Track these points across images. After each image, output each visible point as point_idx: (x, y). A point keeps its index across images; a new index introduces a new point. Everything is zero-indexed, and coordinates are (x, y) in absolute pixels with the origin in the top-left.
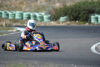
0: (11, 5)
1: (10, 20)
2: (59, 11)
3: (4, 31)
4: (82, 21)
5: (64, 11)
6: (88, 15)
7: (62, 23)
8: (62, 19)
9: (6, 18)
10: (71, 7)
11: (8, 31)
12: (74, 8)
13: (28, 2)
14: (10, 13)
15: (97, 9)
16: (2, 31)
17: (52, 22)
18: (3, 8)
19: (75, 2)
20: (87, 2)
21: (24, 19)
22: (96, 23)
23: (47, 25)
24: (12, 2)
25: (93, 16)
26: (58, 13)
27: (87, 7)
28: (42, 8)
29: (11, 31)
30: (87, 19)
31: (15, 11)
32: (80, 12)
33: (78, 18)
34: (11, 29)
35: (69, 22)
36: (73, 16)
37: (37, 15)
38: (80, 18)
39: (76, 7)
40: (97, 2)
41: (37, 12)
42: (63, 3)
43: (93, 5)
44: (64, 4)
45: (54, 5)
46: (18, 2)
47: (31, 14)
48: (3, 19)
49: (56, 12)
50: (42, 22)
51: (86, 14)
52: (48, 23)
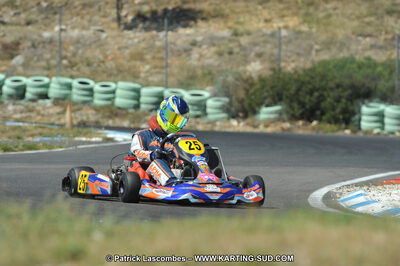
0: (103, 62)
1: (97, 109)
2: (258, 86)
3: (63, 139)
4: (330, 122)
5: (272, 88)
6: (352, 104)
7: (266, 126)
8: (266, 113)
9: (85, 102)
10: (296, 76)
11: (77, 139)
12: (307, 78)
13: (160, 55)
14: (97, 87)
15: (382, 85)
16: (56, 139)
17: (234, 122)
18: (78, 70)
19: (313, 62)
20: (352, 60)
21: (143, 106)
22: (376, 131)
23: (217, 129)
24: (108, 52)
25: (368, 106)
26: (254, 93)
27: (350, 77)
28: (204, 75)
29: (84, 139)
30: (348, 118)
31: (116, 82)
32: (325, 93)
33: (318, 113)
34: (85, 135)
35: (287, 125)
36: (302, 105)
37: (187, 96)
38: (323, 114)
39: (312, 78)
40: (383, 64)
41: (187, 87)
42: (272, 62)
43: (369, 71)
44: (275, 66)
45: (241, 68)
46: (127, 52)
47: (167, 93)
48: (75, 104)
49: (247, 91)
50: (198, 120)
51: (344, 100)
52: (218, 123)
